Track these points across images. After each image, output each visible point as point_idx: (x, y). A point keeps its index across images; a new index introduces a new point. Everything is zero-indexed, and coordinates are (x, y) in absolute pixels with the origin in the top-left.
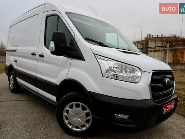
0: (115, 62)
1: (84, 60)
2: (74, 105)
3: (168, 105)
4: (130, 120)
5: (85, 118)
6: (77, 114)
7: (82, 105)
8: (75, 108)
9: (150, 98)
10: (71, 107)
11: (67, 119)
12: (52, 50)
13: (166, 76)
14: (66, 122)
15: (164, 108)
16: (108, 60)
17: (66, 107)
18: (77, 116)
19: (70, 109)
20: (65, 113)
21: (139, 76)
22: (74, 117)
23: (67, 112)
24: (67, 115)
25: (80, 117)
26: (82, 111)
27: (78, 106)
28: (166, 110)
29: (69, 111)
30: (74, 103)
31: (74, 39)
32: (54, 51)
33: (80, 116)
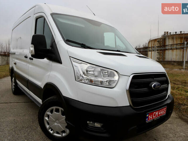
0: (89, 65)
1: (61, 63)
2: (54, 110)
3: (155, 112)
4: (103, 129)
5: (64, 123)
6: (57, 119)
7: (61, 110)
8: (55, 112)
9: (129, 105)
10: (52, 112)
11: (48, 124)
12: (32, 54)
13: (155, 79)
14: (48, 126)
15: (147, 116)
16: (82, 63)
17: (46, 112)
18: (57, 121)
19: (51, 114)
20: (46, 118)
21: (116, 81)
22: (54, 122)
23: (48, 116)
24: (47, 119)
25: (60, 123)
26: (62, 116)
27: (57, 111)
28: (151, 118)
29: (50, 116)
30: (54, 108)
31: (55, 41)
32: (34, 54)
33: (60, 121)
